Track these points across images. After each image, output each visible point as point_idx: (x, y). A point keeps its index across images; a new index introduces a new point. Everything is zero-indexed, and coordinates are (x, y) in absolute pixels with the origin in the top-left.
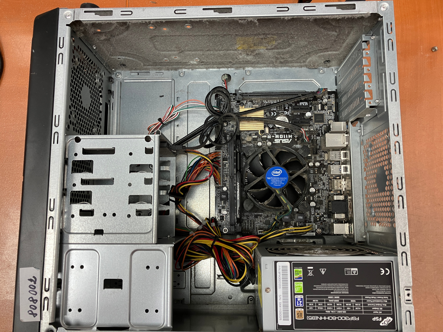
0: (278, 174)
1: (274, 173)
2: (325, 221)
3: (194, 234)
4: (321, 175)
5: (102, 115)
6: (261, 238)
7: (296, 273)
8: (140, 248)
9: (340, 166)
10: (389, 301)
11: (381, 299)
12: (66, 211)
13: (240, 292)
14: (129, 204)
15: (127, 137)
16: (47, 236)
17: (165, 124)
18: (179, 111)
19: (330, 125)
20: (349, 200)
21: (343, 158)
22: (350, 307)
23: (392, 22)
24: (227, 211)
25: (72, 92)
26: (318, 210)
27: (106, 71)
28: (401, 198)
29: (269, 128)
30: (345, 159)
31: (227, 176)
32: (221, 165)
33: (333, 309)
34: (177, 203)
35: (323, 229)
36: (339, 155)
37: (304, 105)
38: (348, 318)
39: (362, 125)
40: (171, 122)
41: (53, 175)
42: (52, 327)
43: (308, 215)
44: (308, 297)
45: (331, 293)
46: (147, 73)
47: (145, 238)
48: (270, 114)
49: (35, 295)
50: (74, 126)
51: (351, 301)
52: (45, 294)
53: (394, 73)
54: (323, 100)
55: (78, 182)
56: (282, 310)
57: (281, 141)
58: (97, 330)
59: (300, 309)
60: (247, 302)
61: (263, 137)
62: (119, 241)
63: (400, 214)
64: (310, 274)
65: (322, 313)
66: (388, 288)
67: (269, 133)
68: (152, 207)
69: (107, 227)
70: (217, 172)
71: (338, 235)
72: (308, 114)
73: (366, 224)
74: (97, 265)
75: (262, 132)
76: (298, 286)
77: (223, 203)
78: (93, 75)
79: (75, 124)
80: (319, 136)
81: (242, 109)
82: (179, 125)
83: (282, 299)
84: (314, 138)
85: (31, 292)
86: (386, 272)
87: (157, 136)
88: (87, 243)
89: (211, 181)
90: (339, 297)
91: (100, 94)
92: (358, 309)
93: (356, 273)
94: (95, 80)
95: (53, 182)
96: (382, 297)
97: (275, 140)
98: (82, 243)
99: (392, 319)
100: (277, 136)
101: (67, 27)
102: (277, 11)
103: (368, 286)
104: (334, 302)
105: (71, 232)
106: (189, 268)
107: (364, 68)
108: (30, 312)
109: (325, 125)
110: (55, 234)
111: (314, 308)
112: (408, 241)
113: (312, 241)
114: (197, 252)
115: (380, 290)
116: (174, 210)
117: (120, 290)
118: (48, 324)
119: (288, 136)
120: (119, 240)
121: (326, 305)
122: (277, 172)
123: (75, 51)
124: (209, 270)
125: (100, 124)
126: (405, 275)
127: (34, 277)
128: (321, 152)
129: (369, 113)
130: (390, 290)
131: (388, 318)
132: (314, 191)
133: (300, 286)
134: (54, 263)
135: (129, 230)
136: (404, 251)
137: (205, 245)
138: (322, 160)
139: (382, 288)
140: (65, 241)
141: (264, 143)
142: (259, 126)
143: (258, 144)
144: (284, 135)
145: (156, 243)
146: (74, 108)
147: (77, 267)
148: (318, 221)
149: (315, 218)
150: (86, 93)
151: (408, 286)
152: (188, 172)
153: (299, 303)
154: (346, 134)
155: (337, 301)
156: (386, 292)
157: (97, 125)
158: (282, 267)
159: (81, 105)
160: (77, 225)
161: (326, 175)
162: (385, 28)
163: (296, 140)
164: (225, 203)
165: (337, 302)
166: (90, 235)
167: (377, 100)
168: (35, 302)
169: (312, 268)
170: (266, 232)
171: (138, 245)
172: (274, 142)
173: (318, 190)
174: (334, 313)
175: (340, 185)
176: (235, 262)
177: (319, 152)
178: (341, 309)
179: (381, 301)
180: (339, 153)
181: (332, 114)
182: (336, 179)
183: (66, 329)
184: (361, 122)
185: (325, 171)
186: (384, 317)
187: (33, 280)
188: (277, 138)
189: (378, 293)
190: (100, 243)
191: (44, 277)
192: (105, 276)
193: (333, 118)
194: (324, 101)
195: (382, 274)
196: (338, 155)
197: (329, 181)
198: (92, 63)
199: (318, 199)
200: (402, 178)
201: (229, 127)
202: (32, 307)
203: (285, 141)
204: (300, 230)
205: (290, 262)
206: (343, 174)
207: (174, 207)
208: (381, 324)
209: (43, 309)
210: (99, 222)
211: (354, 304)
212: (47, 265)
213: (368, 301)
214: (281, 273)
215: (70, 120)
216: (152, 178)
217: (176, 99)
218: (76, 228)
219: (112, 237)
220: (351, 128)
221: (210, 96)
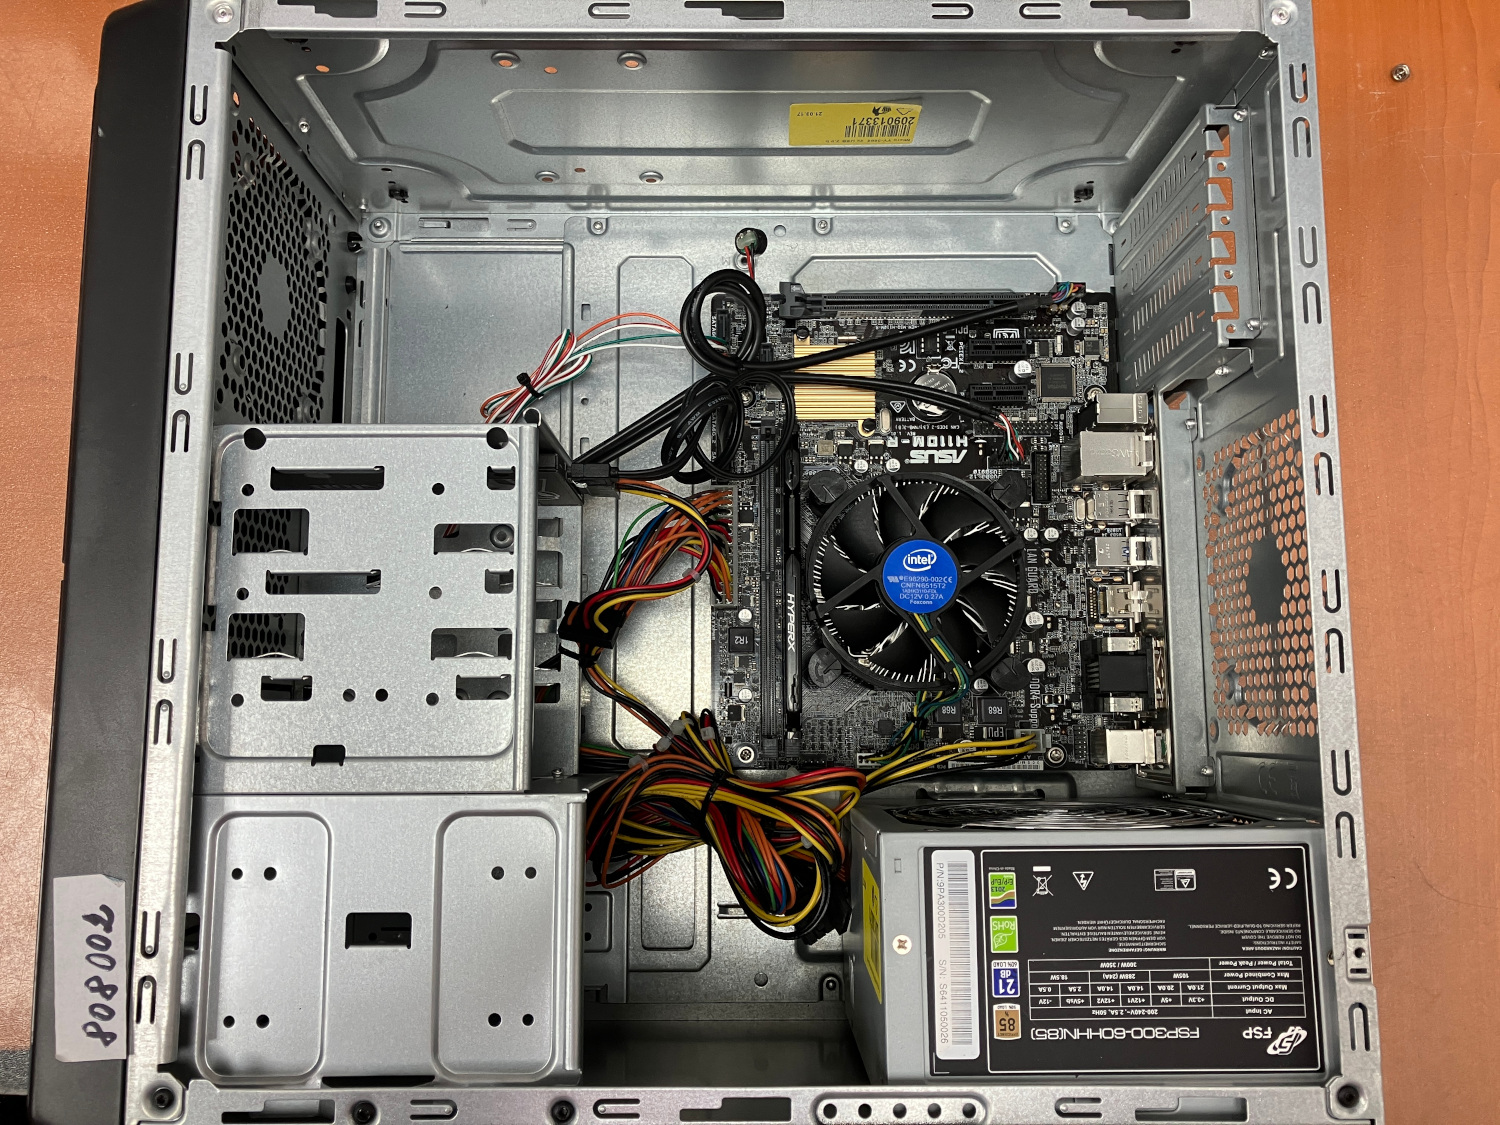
0: (922, 566)
1: (911, 560)
2: (1075, 722)
3: (645, 764)
4: (1060, 571)
5: (326, 364)
6: (869, 778)
7: (996, 885)
8: (472, 808)
9: (1124, 539)
10: (1294, 975)
11: (1271, 966)
12: (212, 682)
13: (796, 959)
14: (432, 659)
15: (427, 432)
16: (150, 766)
17: (541, 394)
18: (590, 348)
19: (1093, 404)
20: (1155, 652)
21: (1135, 515)
22: (1169, 997)
23: (1306, 62)
24: (753, 690)
25: (230, 277)
26: (1051, 685)
27: (340, 214)
28: (1334, 637)
29: (894, 415)
30: (1142, 516)
31: (751, 574)
32: (733, 534)
33: (1117, 1003)
34: (587, 661)
35: (1068, 749)
36: (1120, 505)
37: (1006, 336)
38: (1164, 1033)
39: (1200, 405)
40: (559, 388)
41: (169, 559)
42: (168, 1078)
43: (1021, 703)
44: (1034, 966)
45: (1111, 950)
46: (480, 222)
47: (489, 775)
48: (896, 365)
49: (110, 968)
50: (237, 395)
51: (1175, 976)
52: (144, 967)
53: (1313, 229)
54: (1069, 322)
55: (256, 584)
56: (949, 1010)
57: (931, 457)
58: (322, 1087)
59: (1007, 1006)
60: (817, 994)
61: (871, 442)
62: (398, 785)
63: (1333, 689)
64: (1042, 890)
65: (1079, 1017)
66: (1291, 931)
67: (893, 429)
68: (513, 667)
69: (356, 738)
70: (721, 557)
71: (1117, 767)
72: (1022, 368)
73: (1212, 730)
74: (322, 866)
75: (870, 424)
76: (1001, 931)
77: (737, 664)
78: (297, 224)
79: (241, 386)
80: (1057, 441)
81: (803, 349)
82: (590, 399)
83: (948, 973)
84: (1039, 447)
85: (93, 959)
86: (1287, 878)
87: (529, 429)
88: (288, 791)
89: (697, 590)
90: (1133, 965)
91: (321, 290)
92: (1197, 1003)
93: (1191, 885)
94: (304, 240)
95: (170, 582)
96: (1273, 960)
97: (913, 453)
98: (269, 791)
99: (1304, 1034)
100: (918, 441)
101: (219, 50)
102: (934, 17)
103: (1230, 926)
104: (1119, 980)
105: (232, 754)
106: (623, 882)
107: (1210, 215)
108: (91, 1029)
109: (1076, 403)
110: (177, 762)
111: (1055, 1001)
112: (1356, 777)
113: (1031, 787)
114: (651, 826)
115: (1266, 940)
116: (577, 684)
117: (402, 949)
118: (155, 1069)
119: (954, 441)
120: (398, 781)
121: (1094, 990)
122: (921, 559)
123: (241, 138)
124: (691, 889)
125: (319, 392)
126: (1350, 887)
127: (104, 908)
128: (1063, 494)
129: (1225, 365)
130: (1299, 937)
131: (1291, 1028)
132: (1041, 622)
133: (1007, 931)
134: (175, 861)
135: (432, 746)
136: (1345, 810)
137: (680, 803)
138: (1064, 522)
139: (1272, 931)
140: (210, 787)
141: (874, 461)
142: (861, 406)
143: (856, 467)
144: (942, 438)
145: (526, 788)
146: (238, 334)
147: (252, 873)
148: (1052, 723)
149: (1044, 713)
150: (273, 283)
151: (1358, 923)
152: (623, 556)
153: (1005, 985)
154: (1147, 434)
155: (1127, 976)
156: (1285, 945)
157: (311, 396)
158: (949, 866)
159: (260, 325)
160: (251, 729)
161: (1078, 571)
162: (1285, 84)
163: (981, 453)
164: (744, 662)
165: (1129, 980)
166: (300, 764)
167: (1254, 319)
168: (109, 992)
169: (1048, 869)
170: (882, 757)
171: (462, 797)
172: (907, 461)
173: (1054, 621)
174: (1119, 1015)
175: (1126, 602)
176: (784, 858)
177: (1056, 494)
178: (1142, 1003)
179: (1269, 974)
180: (1121, 498)
181: (1101, 369)
182: (1111, 582)
183: (219, 1086)
184: (1196, 396)
185: (1075, 558)
186: (1279, 1027)
187: (103, 918)
188: (918, 448)
189: (1262, 948)
190: (334, 790)
191: (140, 909)
192: (349, 902)
193: (1103, 381)
194: (1073, 325)
195: (1272, 887)
196: (1118, 506)
197: (1088, 591)
198: (294, 183)
199: (1053, 649)
200: (1337, 572)
201: (761, 407)
202: (97, 1010)
203: (946, 457)
204: (994, 749)
205: (976, 850)
206: (1133, 568)
207: (577, 677)
208: (1270, 1051)
209: (135, 1018)
210: (329, 719)
211: (1185, 987)
212: (151, 867)
213: (1228, 975)
214: (946, 887)
215: (223, 373)
216: (512, 571)
217: (577, 311)
218: (248, 740)
219: (374, 770)
220: (1163, 413)
221: (697, 301)
